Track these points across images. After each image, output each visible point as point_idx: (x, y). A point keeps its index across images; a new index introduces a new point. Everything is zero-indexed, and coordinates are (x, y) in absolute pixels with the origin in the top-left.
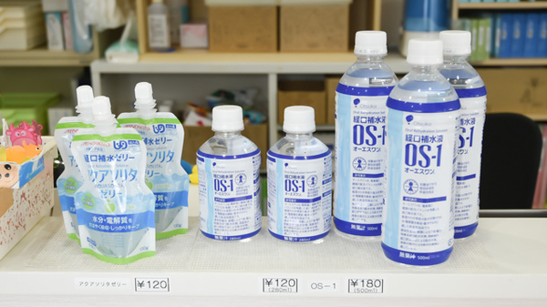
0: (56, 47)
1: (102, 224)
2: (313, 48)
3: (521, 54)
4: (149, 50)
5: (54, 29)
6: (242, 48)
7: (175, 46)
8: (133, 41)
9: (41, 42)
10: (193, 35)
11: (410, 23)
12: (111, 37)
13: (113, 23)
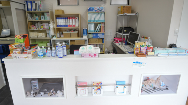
0: (48, 37)
1: (39, 56)
2: (74, 37)
3: (95, 37)
4: (57, 37)
5: (48, 35)
6: (67, 37)
7: (60, 37)
8: (56, 36)
9: (47, 37)
10: (62, 36)
11: (84, 34)
12: (53, 36)
13: (54, 35)
